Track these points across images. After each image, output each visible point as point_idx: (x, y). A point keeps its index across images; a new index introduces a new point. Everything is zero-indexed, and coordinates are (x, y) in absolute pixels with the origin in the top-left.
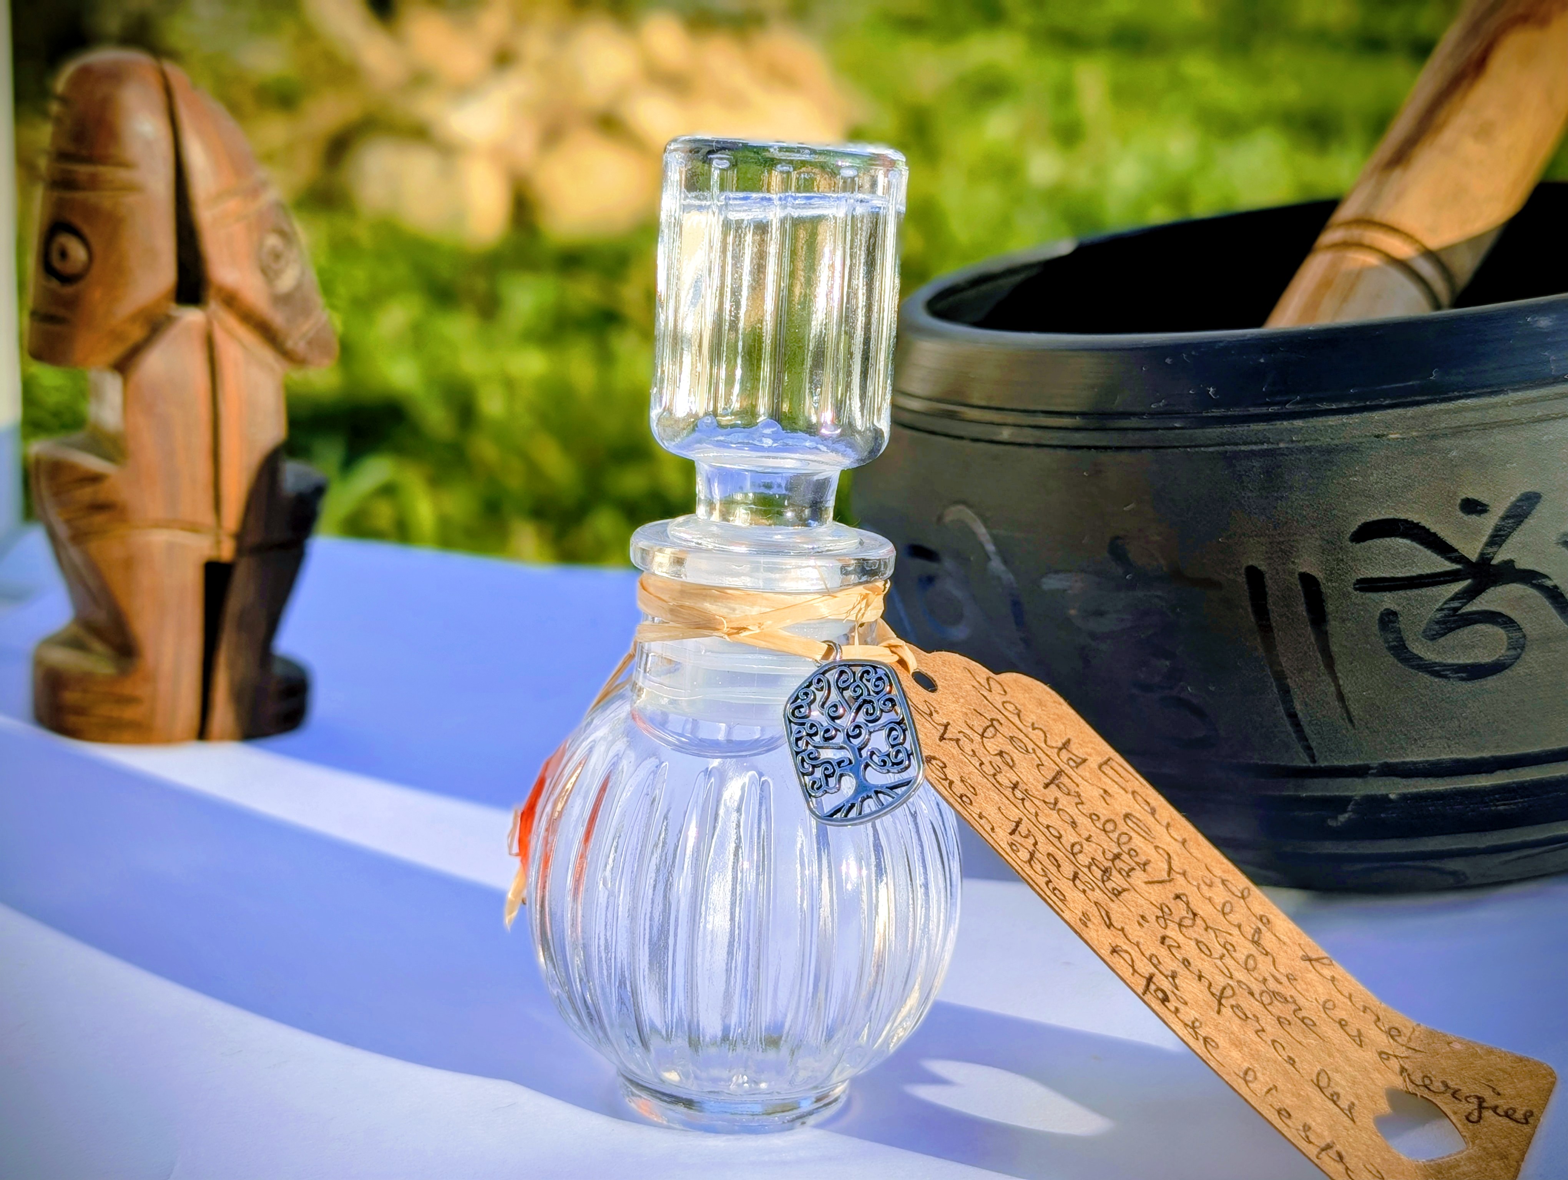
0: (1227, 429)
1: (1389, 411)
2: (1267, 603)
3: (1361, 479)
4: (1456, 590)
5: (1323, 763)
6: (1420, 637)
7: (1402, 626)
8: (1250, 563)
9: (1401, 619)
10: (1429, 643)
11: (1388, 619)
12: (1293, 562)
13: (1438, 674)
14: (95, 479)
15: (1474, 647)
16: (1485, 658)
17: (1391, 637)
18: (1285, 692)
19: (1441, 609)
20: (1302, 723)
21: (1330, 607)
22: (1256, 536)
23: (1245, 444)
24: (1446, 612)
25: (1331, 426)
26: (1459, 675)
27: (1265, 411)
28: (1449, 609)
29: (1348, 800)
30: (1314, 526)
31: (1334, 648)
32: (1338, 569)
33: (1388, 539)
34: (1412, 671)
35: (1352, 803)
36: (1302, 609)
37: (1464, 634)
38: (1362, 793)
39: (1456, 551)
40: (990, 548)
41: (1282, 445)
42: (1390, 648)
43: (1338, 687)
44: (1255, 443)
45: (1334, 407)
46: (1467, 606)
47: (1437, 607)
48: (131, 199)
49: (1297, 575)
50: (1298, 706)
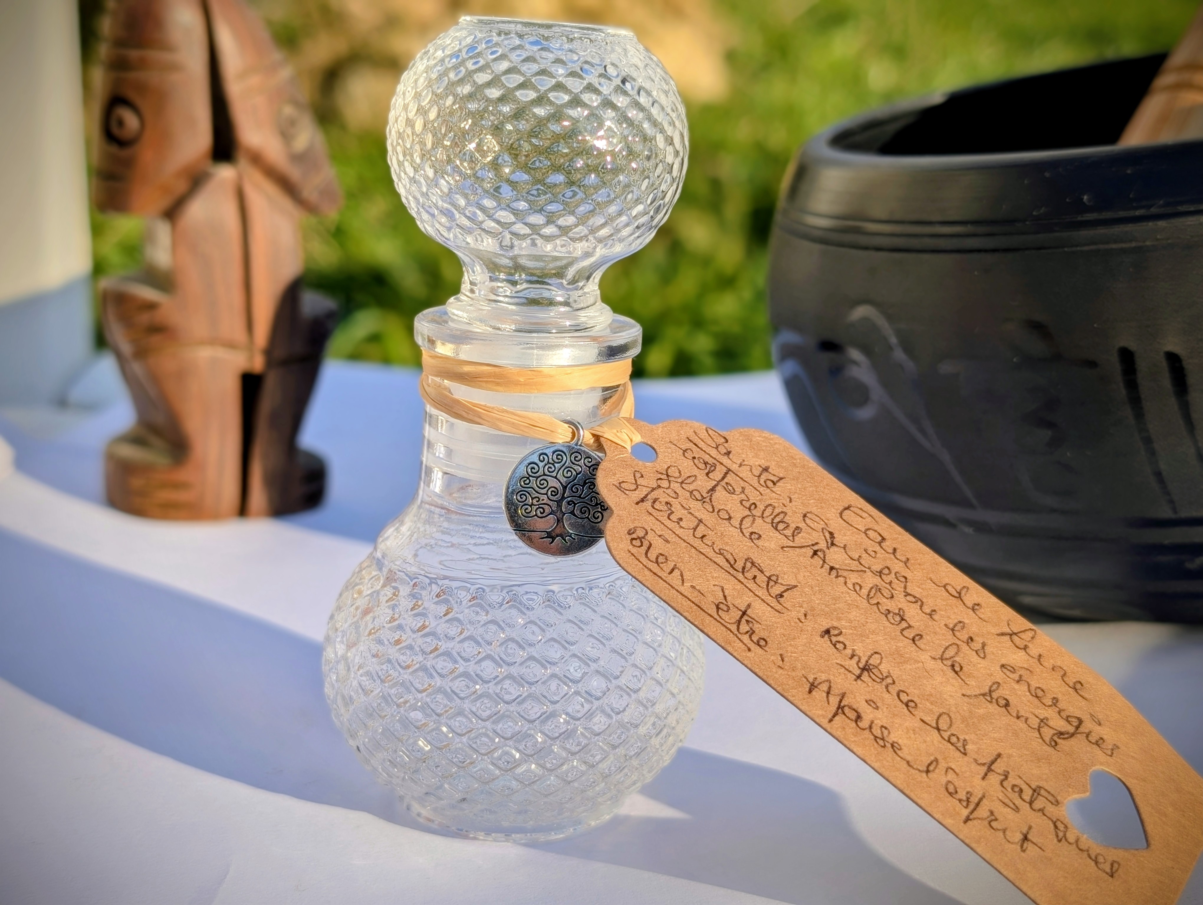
0: (1100, 231)
2: (1137, 379)
5: (1184, 514)
8: (1122, 345)
12: (1159, 343)
14: (151, 306)
18: (1152, 453)
20: (1166, 481)
21: (1191, 380)
22: (1127, 321)
23: (1115, 242)
25: (1189, 225)
27: (1132, 214)
30: (1176, 311)
31: (1195, 416)
32: (1198, 348)
36: (1166, 382)
41: (1148, 243)
43: (1198, 449)
44: (1124, 242)
48: (173, 77)
49: (1162, 354)
50: (1163, 466)
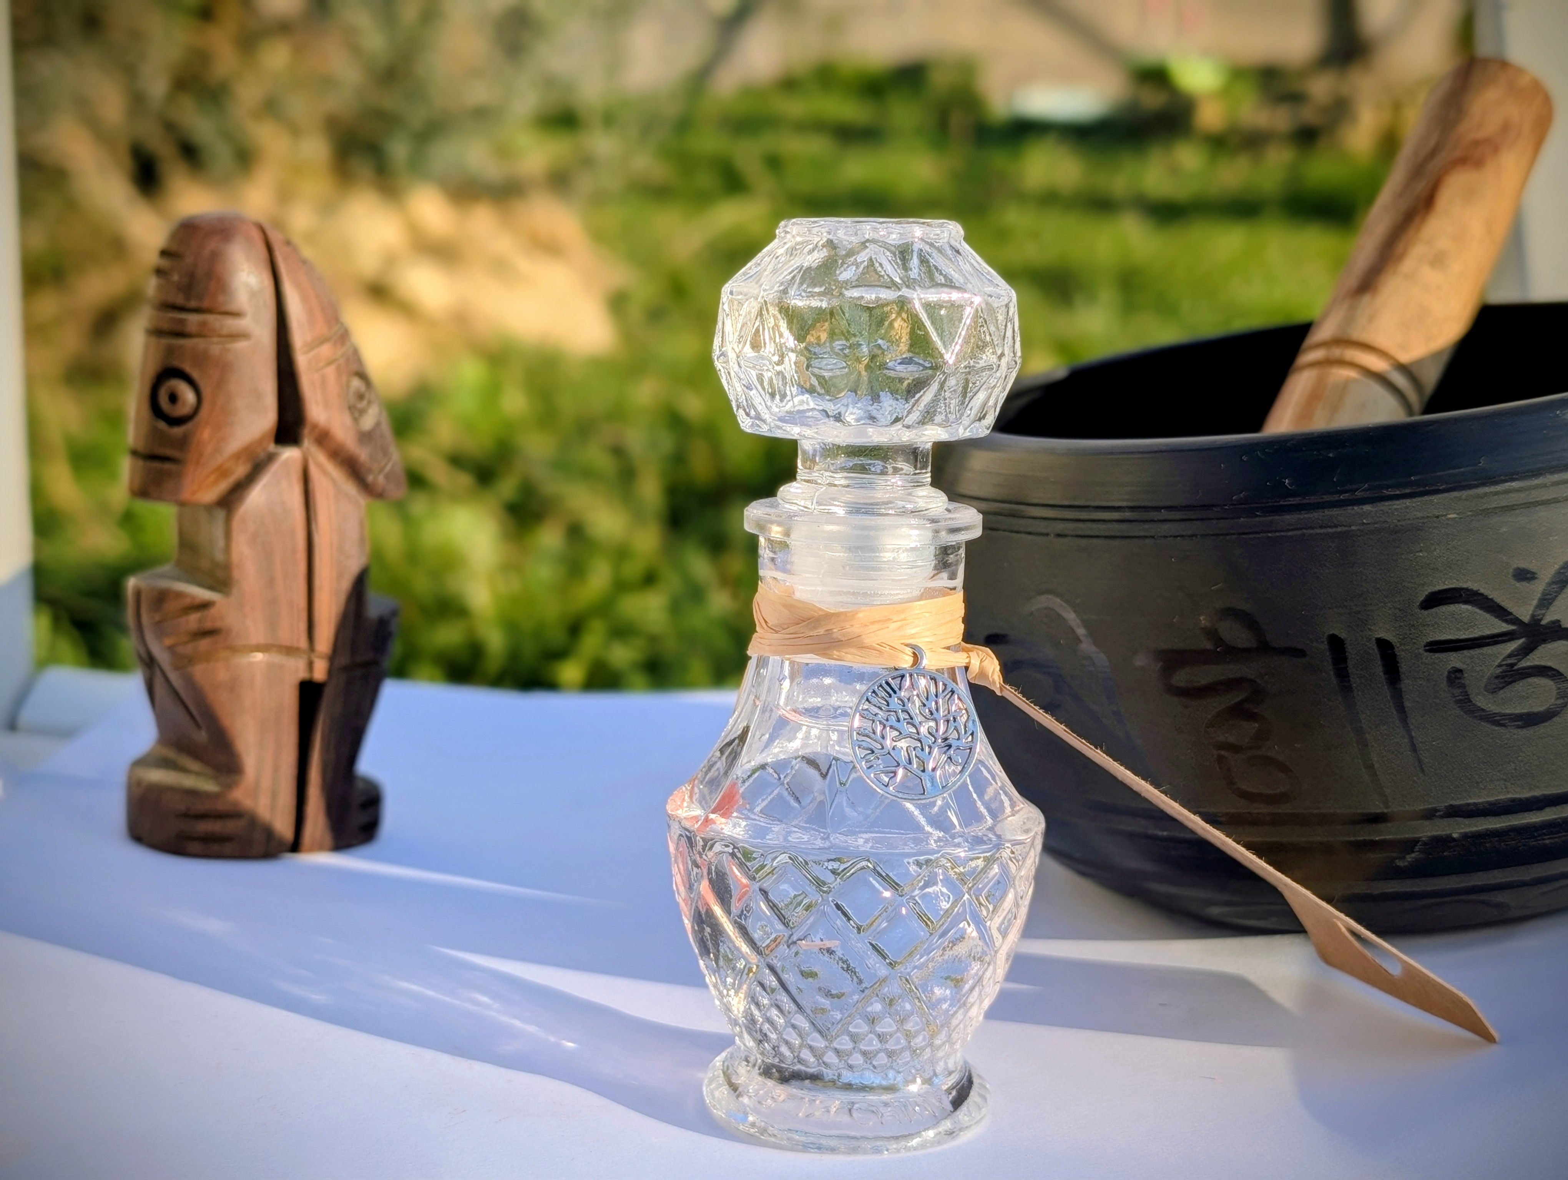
0: (1304, 515)
1: (1446, 495)
2: (1347, 667)
3: (1426, 554)
4: (1512, 648)
5: (1395, 808)
6: (1482, 690)
7: (1467, 682)
8: (1331, 633)
9: (1466, 675)
10: (1490, 696)
11: (1455, 677)
12: (1370, 629)
13: (1498, 724)
14: (205, 606)
15: (1528, 697)
16: (1538, 707)
17: (1457, 691)
18: (1364, 744)
19: (1500, 666)
20: (1378, 773)
21: (1404, 667)
22: (1336, 607)
23: (1321, 527)
24: (1504, 668)
25: (1395, 509)
26: (1516, 723)
27: (1337, 498)
28: (1507, 665)
29: (1415, 842)
30: (1386, 597)
31: (1407, 704)
32: (1411, 634)
33: (1452, 606)
34: (1475, 721)
35: (1420, 843)
36: (1378, 669)
37: (1520, 686)
38: (1429, 834)
39: (1511, 614)
40: (1081, 631)
41: (1353, 528)
42: (1458, 702)
43: (1411, 738)
44: (1330, 527)
45: (1398, 492)
46: (1522, 662)
47: (1496, 664)
48: (241, 345)
49: (1373, 641)
50: (1375, 759)
